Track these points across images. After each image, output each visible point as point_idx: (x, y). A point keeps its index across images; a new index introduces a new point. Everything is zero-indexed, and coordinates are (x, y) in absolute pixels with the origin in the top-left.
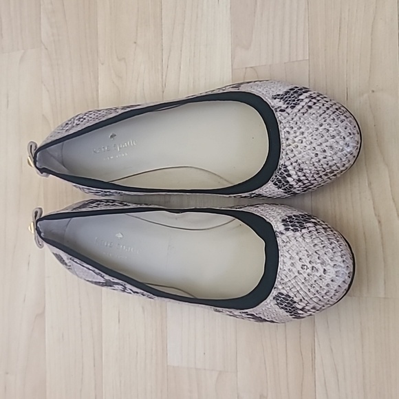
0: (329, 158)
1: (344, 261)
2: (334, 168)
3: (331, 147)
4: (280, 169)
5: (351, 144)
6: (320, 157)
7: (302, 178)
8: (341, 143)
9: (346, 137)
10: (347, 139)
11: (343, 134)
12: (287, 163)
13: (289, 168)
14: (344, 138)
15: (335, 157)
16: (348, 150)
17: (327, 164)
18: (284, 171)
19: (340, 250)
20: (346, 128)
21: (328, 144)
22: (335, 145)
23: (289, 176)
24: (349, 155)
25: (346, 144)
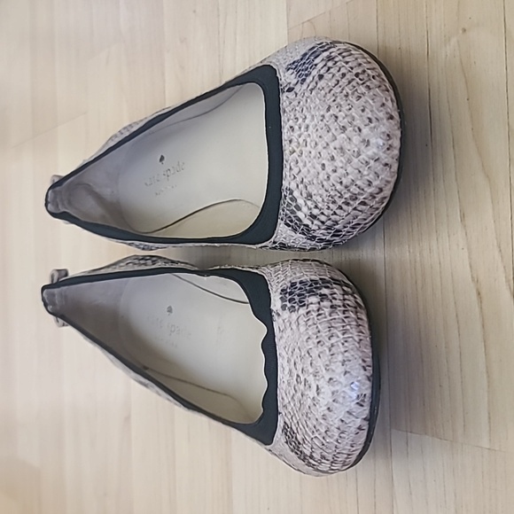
0: (341, 171)
1: (346, 373)
2: (354, 189)
3: (341, 148)
4: (285, 196)
5: (373, 141)
6: (329, 169)
7: (316, 212)
8: (356, 139)
9: (362, 127)
10: (365, 131)
11: (358, 122)
12: (293, 186)
13: (296, 194)
14: (360, 130)
15: (349, 170)
16: (370, 153)
17: (341, 183)
18: (291, 199)
19: (343, 350)
20: (363, 111)
21: (336, 144)
22: (347, 146)
23: (299, 208)
24: (372, 162)
25: (364, 140)
